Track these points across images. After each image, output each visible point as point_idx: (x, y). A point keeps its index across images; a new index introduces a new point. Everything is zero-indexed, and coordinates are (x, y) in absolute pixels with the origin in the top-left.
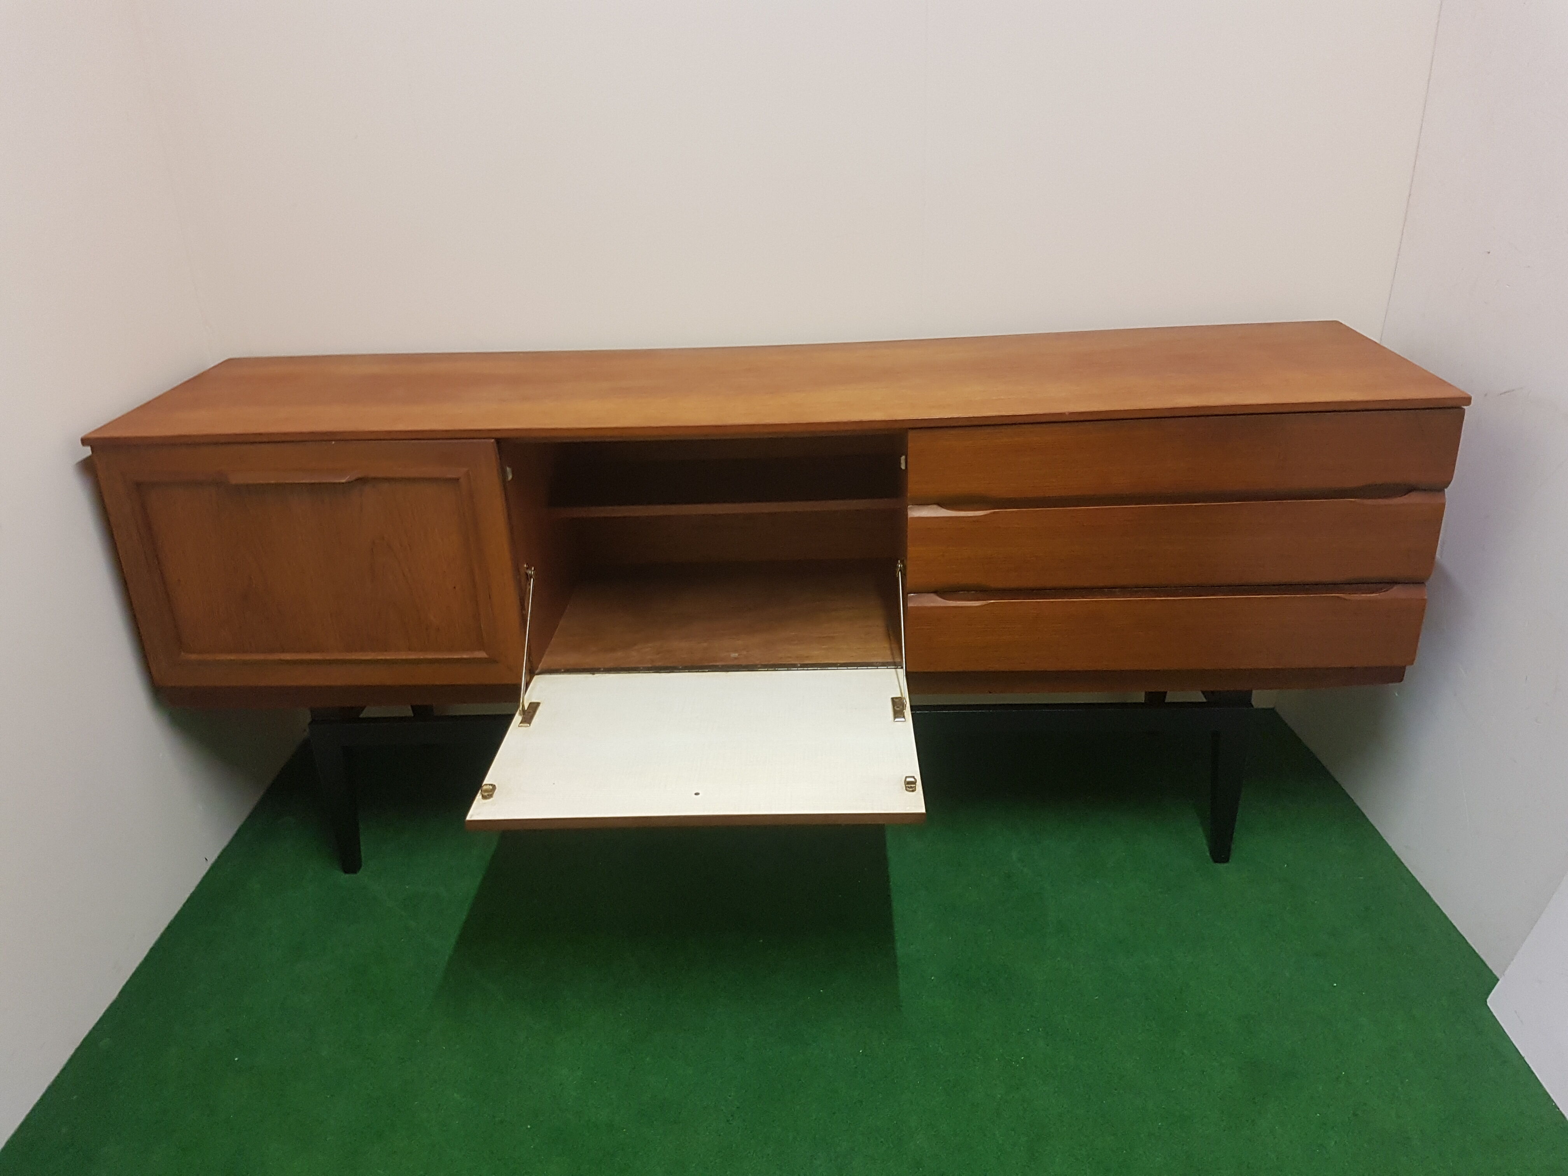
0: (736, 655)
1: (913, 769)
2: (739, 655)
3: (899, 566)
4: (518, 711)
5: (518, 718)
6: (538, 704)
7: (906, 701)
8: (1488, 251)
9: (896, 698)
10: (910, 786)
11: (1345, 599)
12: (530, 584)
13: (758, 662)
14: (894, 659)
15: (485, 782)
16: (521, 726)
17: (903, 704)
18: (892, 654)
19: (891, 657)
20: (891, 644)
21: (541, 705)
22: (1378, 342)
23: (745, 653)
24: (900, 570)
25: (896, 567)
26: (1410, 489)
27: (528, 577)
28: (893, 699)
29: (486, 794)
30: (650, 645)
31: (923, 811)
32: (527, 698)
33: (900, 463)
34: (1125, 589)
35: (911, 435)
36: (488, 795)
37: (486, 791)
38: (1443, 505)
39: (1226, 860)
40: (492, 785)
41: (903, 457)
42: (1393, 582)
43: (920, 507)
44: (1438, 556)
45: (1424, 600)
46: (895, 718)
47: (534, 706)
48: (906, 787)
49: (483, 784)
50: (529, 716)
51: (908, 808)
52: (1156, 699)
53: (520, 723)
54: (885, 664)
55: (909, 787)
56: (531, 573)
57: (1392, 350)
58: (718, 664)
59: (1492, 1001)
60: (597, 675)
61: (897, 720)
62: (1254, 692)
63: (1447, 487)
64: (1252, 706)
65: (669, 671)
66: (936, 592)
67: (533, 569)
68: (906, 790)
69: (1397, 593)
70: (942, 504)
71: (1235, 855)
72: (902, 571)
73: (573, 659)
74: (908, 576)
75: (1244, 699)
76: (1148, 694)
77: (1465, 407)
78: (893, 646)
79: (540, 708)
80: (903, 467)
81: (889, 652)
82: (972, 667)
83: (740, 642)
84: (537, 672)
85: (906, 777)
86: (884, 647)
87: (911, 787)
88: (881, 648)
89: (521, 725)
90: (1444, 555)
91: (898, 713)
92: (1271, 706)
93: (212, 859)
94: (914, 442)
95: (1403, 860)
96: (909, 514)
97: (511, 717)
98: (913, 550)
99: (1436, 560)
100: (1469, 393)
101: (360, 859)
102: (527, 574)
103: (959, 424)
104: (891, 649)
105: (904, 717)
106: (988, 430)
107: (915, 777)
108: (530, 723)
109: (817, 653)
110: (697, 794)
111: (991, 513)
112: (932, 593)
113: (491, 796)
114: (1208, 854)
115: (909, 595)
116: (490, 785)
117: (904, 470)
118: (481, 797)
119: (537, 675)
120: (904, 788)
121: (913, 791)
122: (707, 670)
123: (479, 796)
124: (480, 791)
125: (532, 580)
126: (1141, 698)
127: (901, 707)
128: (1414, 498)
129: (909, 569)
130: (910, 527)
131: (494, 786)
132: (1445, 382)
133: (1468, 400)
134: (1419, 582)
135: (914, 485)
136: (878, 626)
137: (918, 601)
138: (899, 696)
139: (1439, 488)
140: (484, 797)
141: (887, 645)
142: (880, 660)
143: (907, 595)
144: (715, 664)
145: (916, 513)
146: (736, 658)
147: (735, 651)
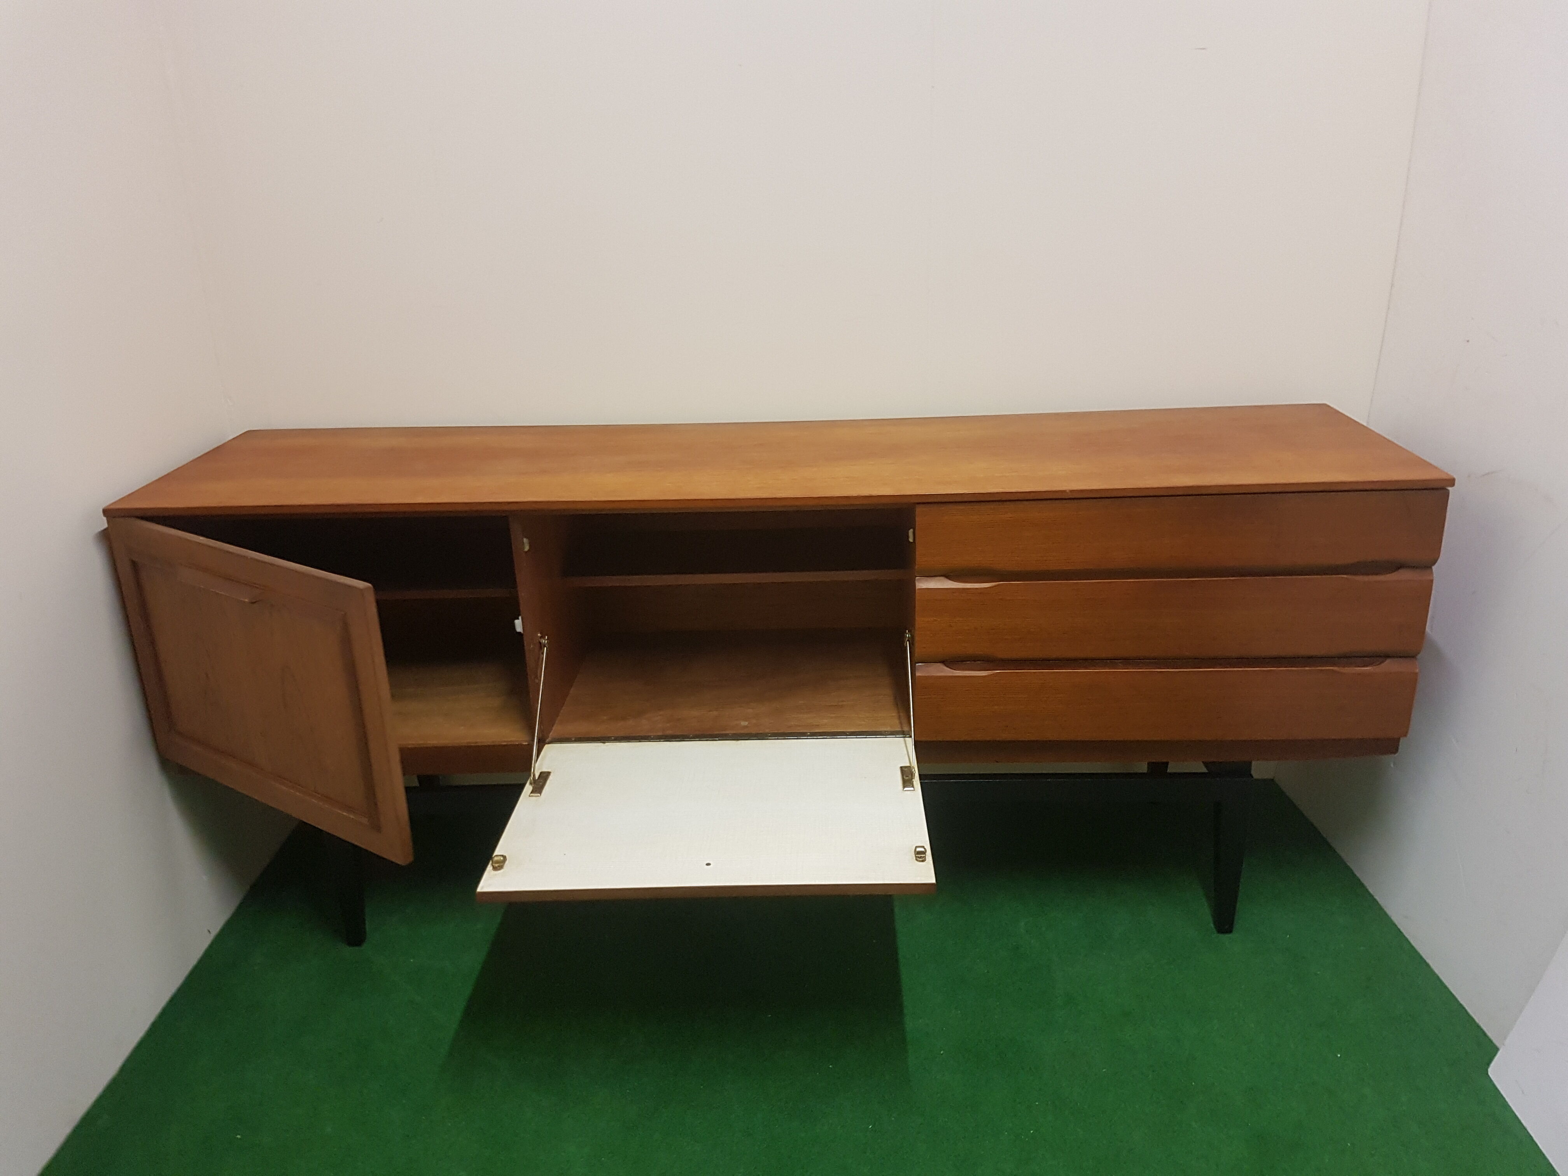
0: (746, 723)
1: (923, 839)
2: (749, 723)
3: (908, 636)
4: (529, 780)
5: (528, 788)
6: (549, 773)
7: (915, 770)
8: (1467, 339)
9: (906, 767)
10: (920, 855)
11: (1338, 672)
12: (543, 653)
13: (767, 731)
14: (902, 728)
15: (496, 853)
16: (532, 796)
17: (912, 772)
18: (901, 723)
19: (899, 726)
20: (899, 712)
21: (552, 774)
22: (1365, 424)
23: (754, 721)
24: (908, 640)
25: (905, 637)
26: (1398, 566)
27: (541, 646)
28: (901, 768)
29: (497, 865)
30: (661, 713)
31: (933, 881)
32: (538, 768)
33: (908, 537)
34: (1127, 661)
35: (919, 510)
36: (499, 866)
37: (497, 862)
38: (1432, 581)
39: (1230, 931)
40: (502, 856)
41: (911, 531)
42: (1387, 656)
43: (928, 578)
44: (1428, 629)
45: (1416, 674)
46: (904, 787)
47: (545, 776)
48: (916, 857)
49: (493, 856)
50: (539, 786)
51: (919, 878)
52: (1158, 769)
53: (531, 793)
54: (893, 733)
55: (919, 858)
56: (545, 642)
57: (1381, 433)
58: (727, 732)
59: (1494, 1071)
60: (607, 744)
61: (906, 789)
62: (1253, 763)
63: (1434, 564)
64: (1252, 777)
65: (679, 740)
66: (943, 662)
67: (546, 637)
68: (917, 860)
69: (1388, 666)
70: (948, 576)
71: (1238, 925)
72: (910, 642)
73: (583, 727)
74: (916, 645)
75: (1244, 770)
76: (1150, 764)
77: (1449, 488)
78: (901, 714)
79: (551, 778)
80: (911, 540)
81: (897, 721)
82: (979, 736)
83: (750, 711)
84: (547, 741)
85: (916, 847)
86: (893, 716)
87: (921, 857)
88: (890, 717)
89: (532, 794)
90: (1434, 629)
91: (907, 782)
92: (1271, 777)
93: (215, 931)
94: (922, 516)
95: (1402, 929)
96: (916, 586)
97: (521, 787)
98: (921, 620)
99: (1426, 633)
100: (1452, 474)
101: (365, 932)
102: (540, 643)
103: (965, 499)
104: (899, 718)
105: (913, 787)
106: (992, 506)
107: (925, 847)
108: (540, 793)
109: (826, 722)
110: (708, 864)
111: (995, 586)
112: (940, 662)
113: (501, 867)
114: (1212, 925)
115: (917, 664)
116: (500, 855)
117: (911, 542)
118: (491, 868)
119: (549, 743)
120: (915, 858)
121: (923, 861)
122: (718, 739)
123: (489, 868)
124: (491, 862)
125: (545, 649)
126: (1143, 768)
127: (910, 776)
128: (1404, 575)
129: (917, 639)
130: (918, 597)
131: (504, 857)
132: (1431, 464)
133: (1452, 482)
134: (1411, 656)
135: (922, 557)
136: (886, 694)
137: (926, 671)
138: (908, 765)
139: (1427, 566)
140: (495, 869)
141: (894, 714)
142: (889, 729)
143: (915, 665)
144: (724, 732)
145: (923, 584)
146: (746, 727)
147: (745, 720)
